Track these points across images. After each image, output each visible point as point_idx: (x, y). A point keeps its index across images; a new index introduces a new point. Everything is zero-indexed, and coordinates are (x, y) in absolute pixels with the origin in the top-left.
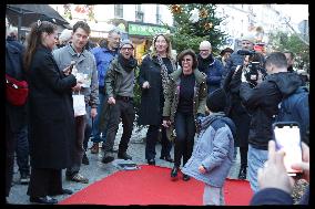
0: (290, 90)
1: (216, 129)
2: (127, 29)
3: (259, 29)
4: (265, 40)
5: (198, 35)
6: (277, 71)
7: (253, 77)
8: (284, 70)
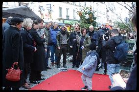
0: (119, 42)
1: (91, 56)
2: (63, 22)
3: (110, 21)
4: (113, 24)
5: (89, 23)
6: (115, 35)
7: (107, 38)
8: (117, 35)
